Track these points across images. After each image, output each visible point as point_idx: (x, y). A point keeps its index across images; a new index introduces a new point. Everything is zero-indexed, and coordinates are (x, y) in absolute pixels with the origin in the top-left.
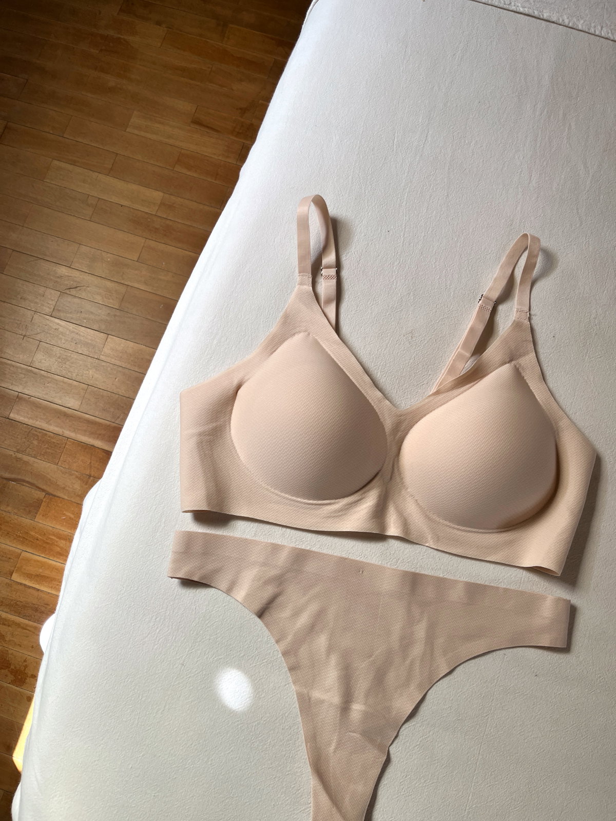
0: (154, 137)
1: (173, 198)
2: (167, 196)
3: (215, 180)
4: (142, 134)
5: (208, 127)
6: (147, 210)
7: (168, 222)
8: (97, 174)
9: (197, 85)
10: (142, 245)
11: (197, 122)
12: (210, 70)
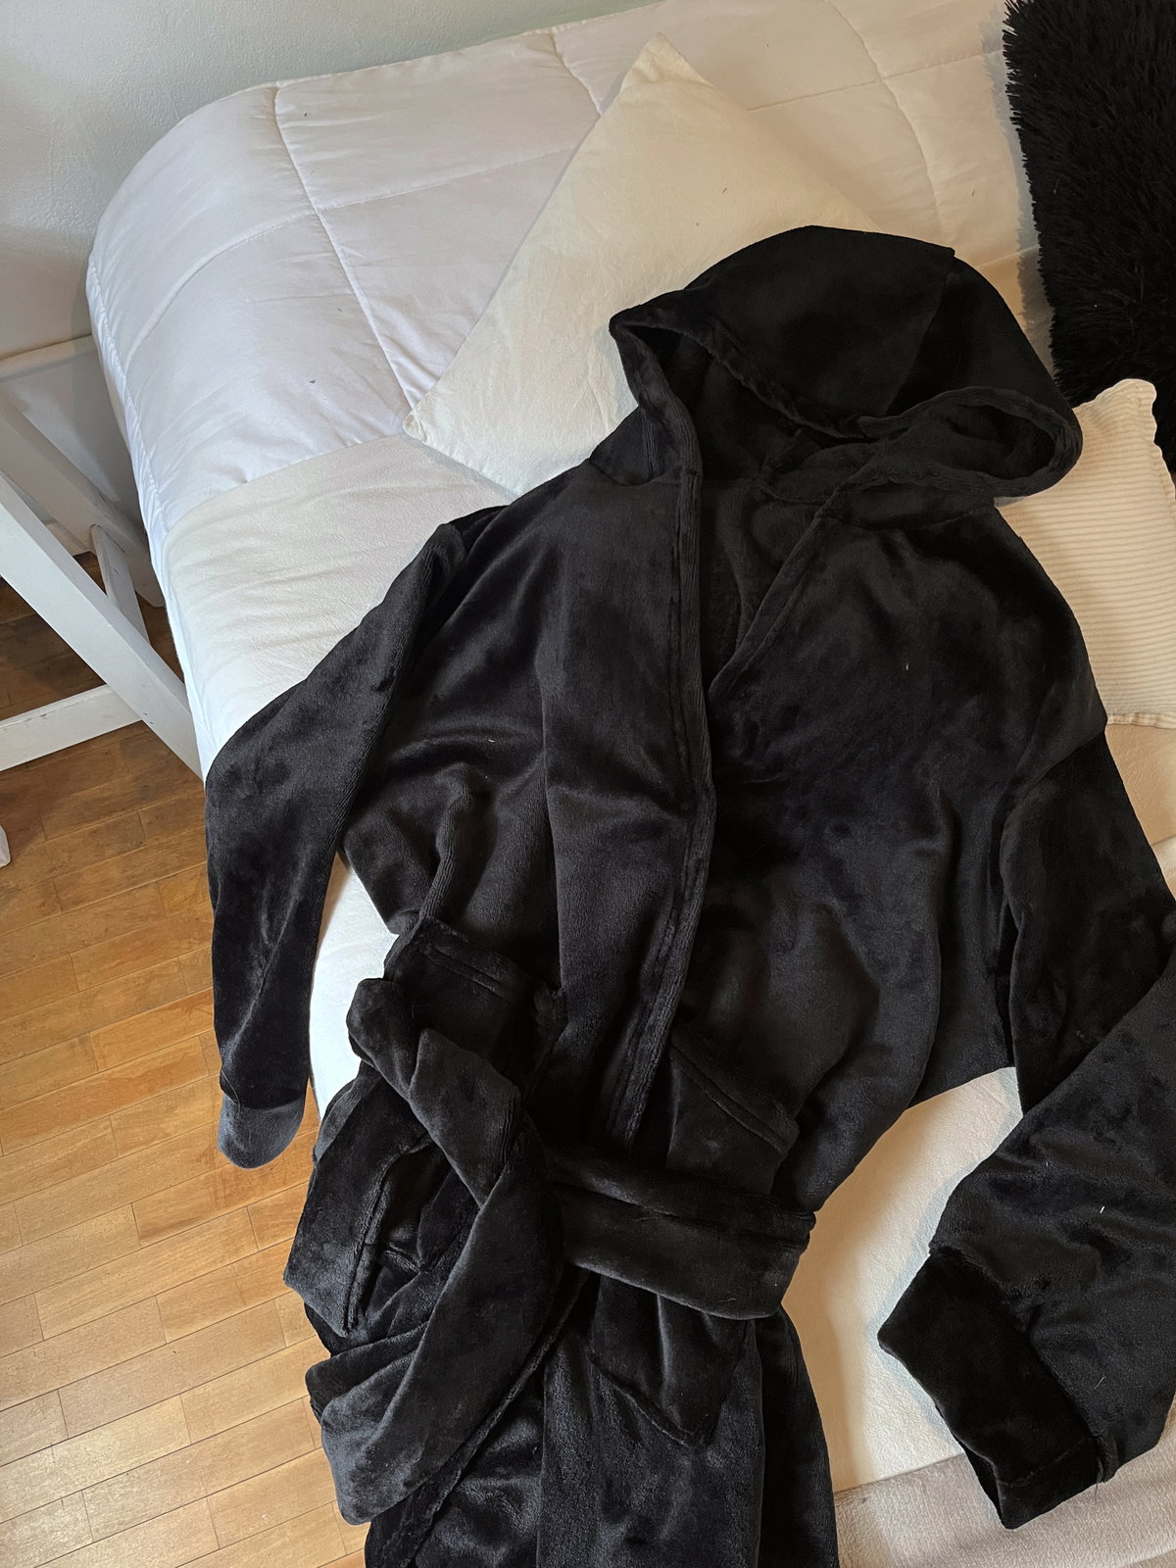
0: (98, 1312)
1: (201, 1390)
2: (185, 1396)
3: (245, 1305)
4: (74, 1322)
5: (172, 1227)
6: (172, 1447)
7: (219, 1439)
8: (49, 1451)
9: (108, 1171)
10: (207, 1513)
11: (150, 1232)
12: (110, 1130)
